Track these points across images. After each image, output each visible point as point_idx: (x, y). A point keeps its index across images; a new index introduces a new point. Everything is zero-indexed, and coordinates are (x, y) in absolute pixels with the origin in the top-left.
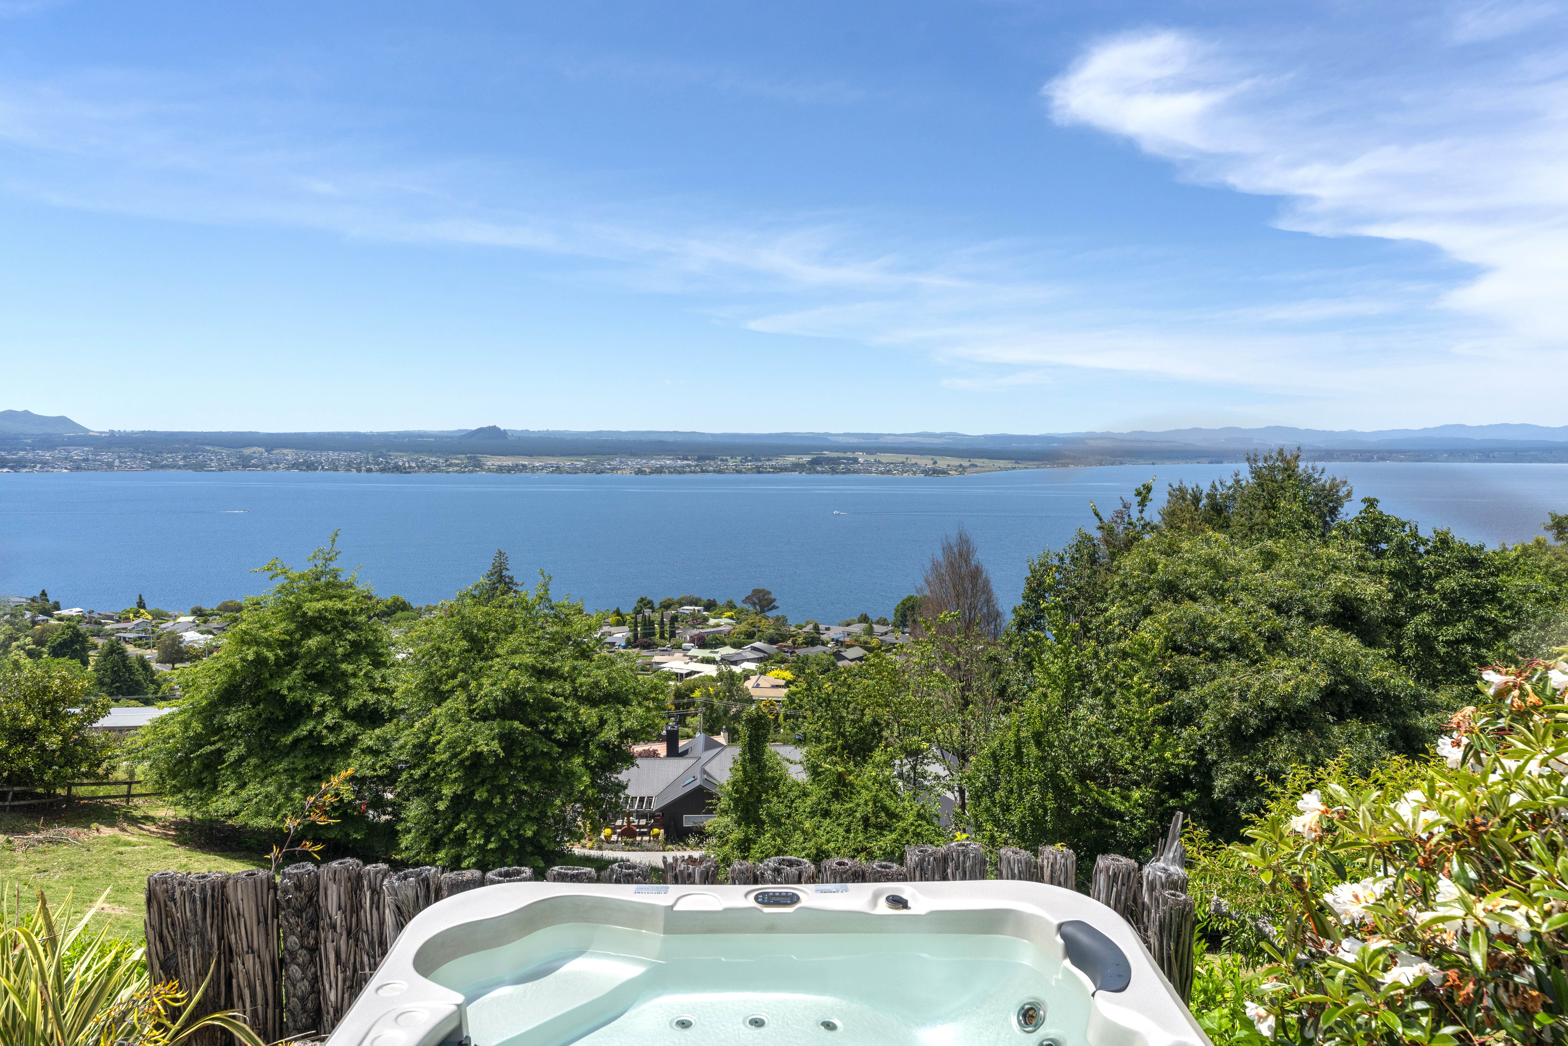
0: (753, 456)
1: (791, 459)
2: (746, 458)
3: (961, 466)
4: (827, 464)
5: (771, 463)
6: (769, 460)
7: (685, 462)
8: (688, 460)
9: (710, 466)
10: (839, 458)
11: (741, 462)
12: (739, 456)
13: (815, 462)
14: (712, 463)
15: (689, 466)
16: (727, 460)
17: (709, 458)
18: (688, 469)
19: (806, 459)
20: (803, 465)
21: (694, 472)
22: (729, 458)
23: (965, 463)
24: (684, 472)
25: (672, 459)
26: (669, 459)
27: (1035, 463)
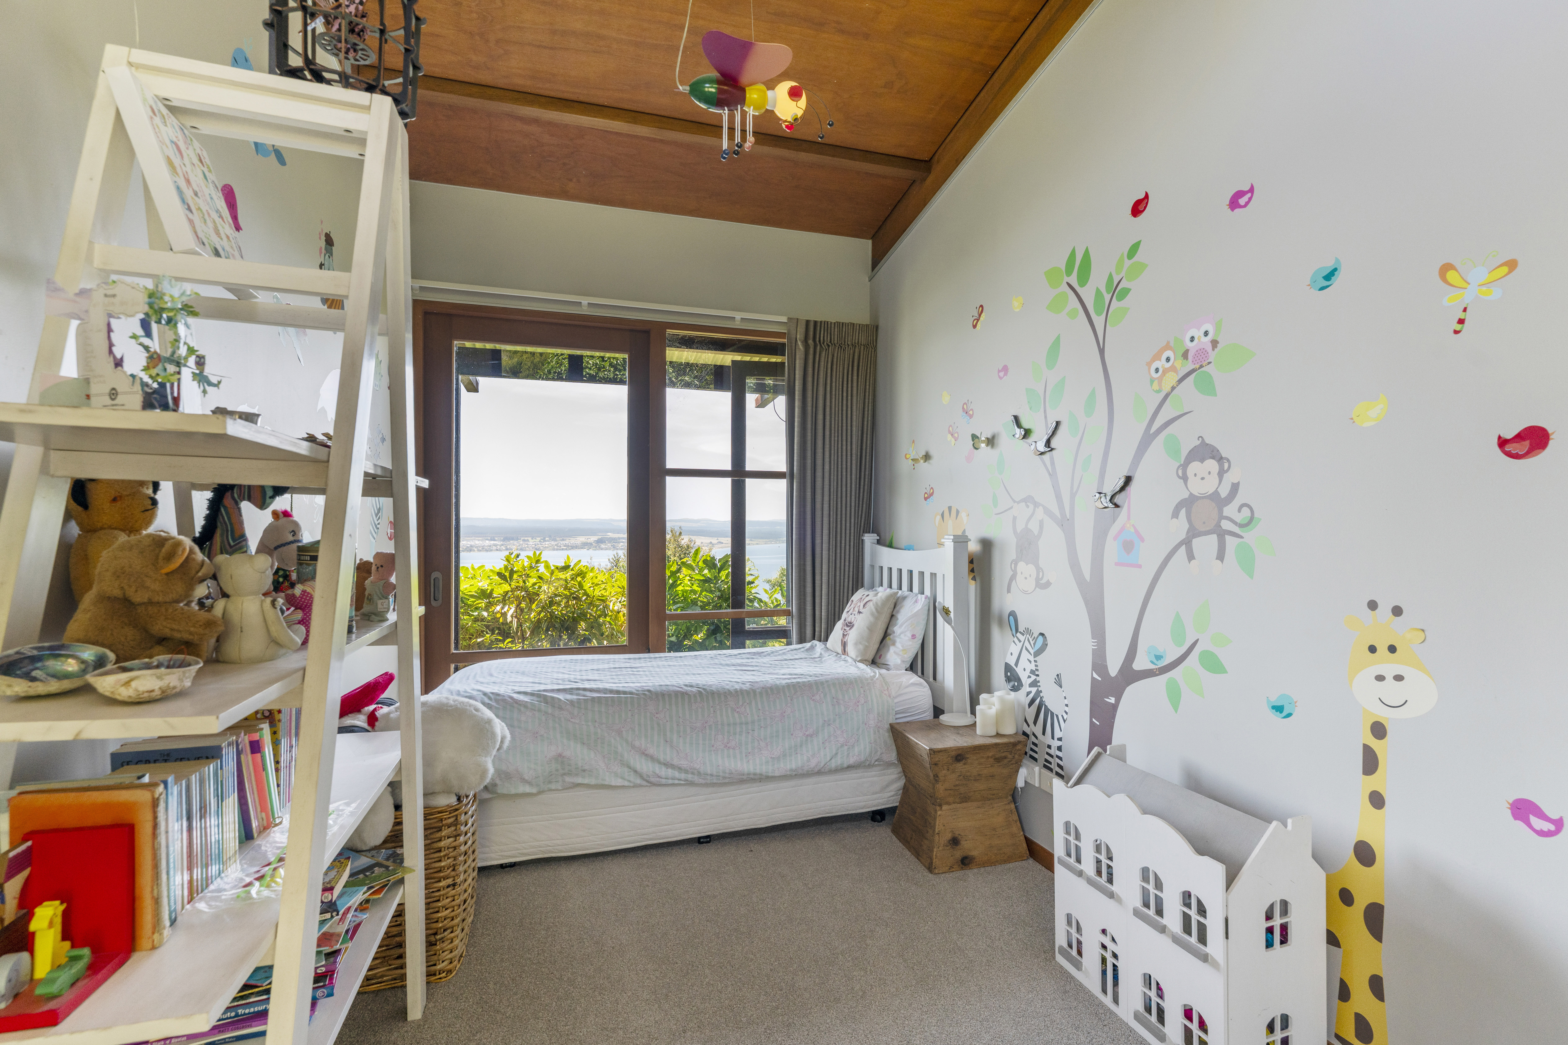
0: (550, 537)
1: (582, 539)
2: (544, 538)
3: (711, 543)
4: (610, 542)
5: (564, 542)
6: (563, 540)
7: (492, 542)
8: (495, 540)
9: (514, 545)
10: (619, 538)
11: (540, 541)
12: (539, 537)
13: (600, 541)
14: (515, 542)
15: (495, 545)
16: (528, 540)
17: (513, 539)
18: (495, 548)
19: (593, 539)
20: (591, 544)
21: (500, 550)
22: (530, 539)
23: (714, 541)
24: (491, 550)
25: (482, 540)
26: (479, 540)
27: (764, 540)
